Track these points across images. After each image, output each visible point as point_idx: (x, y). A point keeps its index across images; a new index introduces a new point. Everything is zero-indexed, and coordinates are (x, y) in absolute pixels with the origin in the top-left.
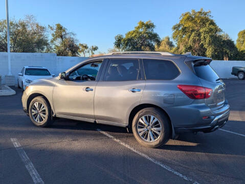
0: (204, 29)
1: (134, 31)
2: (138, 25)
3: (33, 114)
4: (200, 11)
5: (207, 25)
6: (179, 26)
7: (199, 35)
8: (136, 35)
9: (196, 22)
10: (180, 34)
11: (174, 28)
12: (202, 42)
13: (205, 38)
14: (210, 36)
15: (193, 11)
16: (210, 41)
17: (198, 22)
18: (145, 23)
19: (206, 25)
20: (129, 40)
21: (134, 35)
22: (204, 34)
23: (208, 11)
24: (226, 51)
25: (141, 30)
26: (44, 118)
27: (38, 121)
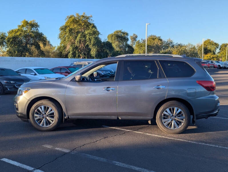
0: (89, 31)
1: (18, 30)
2: (21, 24)
3: (36, 119)
4: (83, 14)
5: (91, 28)
6: (66, 27)
7: (85, 36)
8: (20, 34)
9: (80, 25)
10: (67, 34)
11: (62, 29)
12: (87, 43)
13: (90, 39)
14: (94, 38)
15: (77, 14)
16: (94, 42)
17: (83, 24)
18: (29, 22)
19: (89, 28)
20: (15, 38)
21: (18, 34)
22: (89, 36)
23: (90, 16)
24: (107, 51)
25: (25, 29)
26: (53, 121)
27: (43, 125)
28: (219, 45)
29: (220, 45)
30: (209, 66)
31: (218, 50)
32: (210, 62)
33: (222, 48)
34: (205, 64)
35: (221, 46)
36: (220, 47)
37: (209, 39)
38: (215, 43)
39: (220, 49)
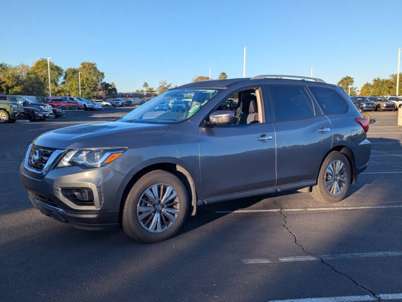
3: (141, 217)
26: (174, 215)
27: (156, 228)
28: (63, 70)
29: (65, 71)
30: (70, 106)
31: (61, 79)
32: (68, 99)
33: (68, 76)
34: (62, 102)
35: (66, 73)
36: (64, 74)
37: (44, 58)
38: (56, 67)
39: (65, 78)
